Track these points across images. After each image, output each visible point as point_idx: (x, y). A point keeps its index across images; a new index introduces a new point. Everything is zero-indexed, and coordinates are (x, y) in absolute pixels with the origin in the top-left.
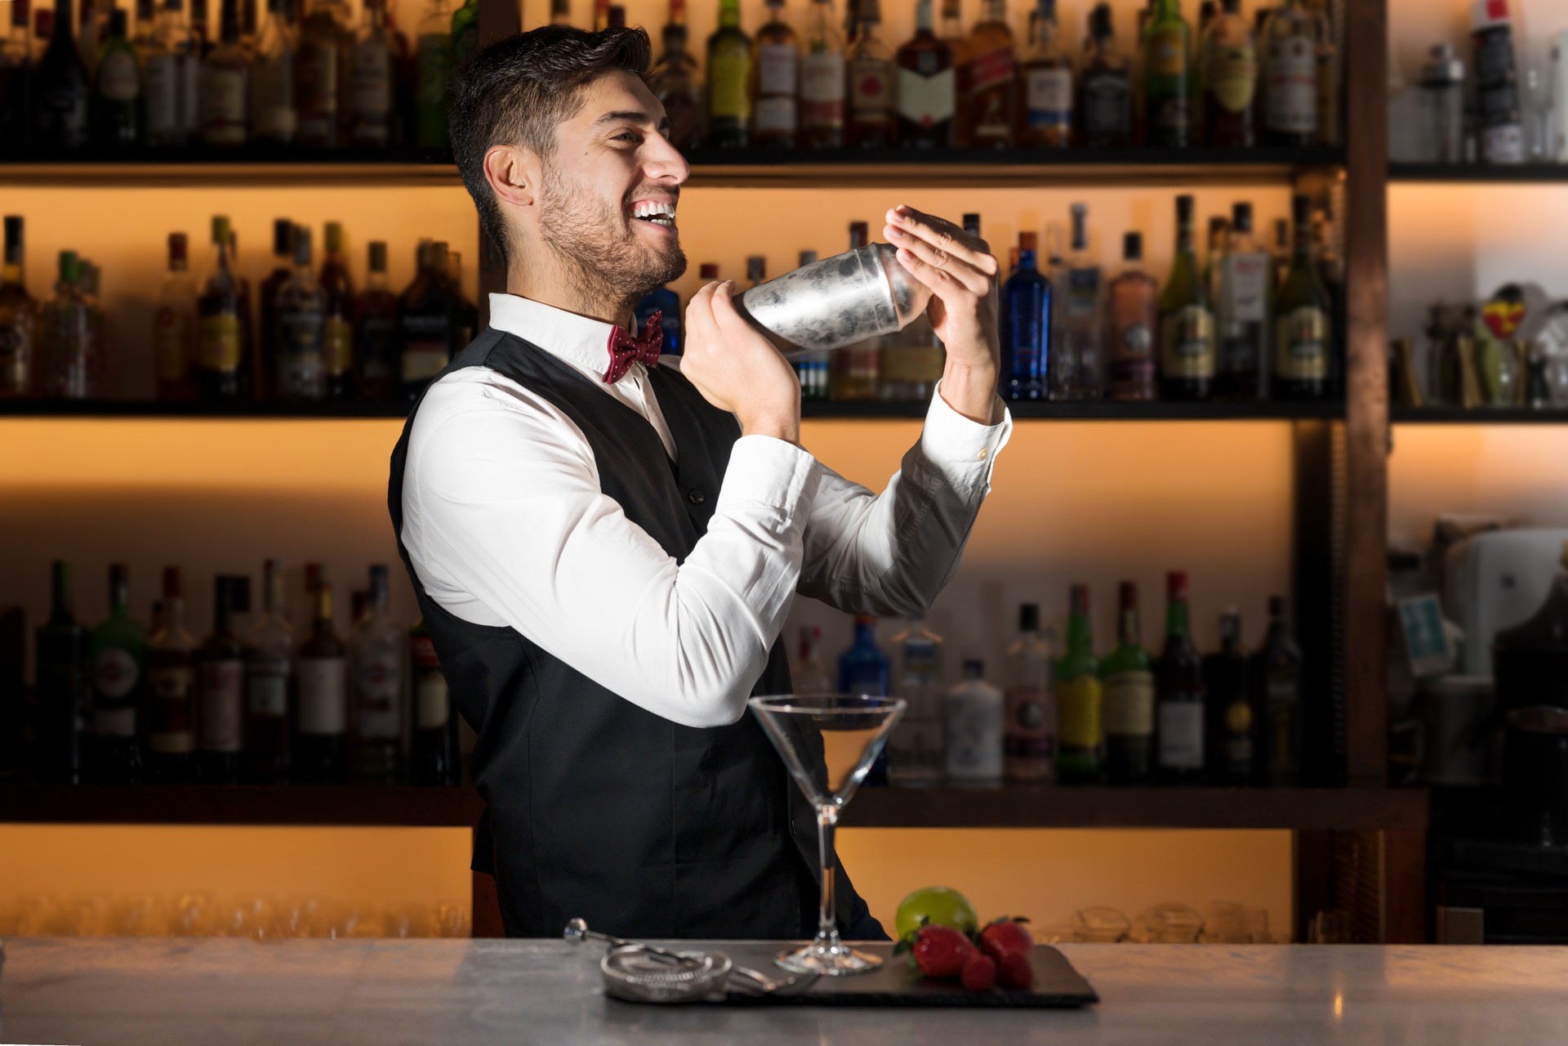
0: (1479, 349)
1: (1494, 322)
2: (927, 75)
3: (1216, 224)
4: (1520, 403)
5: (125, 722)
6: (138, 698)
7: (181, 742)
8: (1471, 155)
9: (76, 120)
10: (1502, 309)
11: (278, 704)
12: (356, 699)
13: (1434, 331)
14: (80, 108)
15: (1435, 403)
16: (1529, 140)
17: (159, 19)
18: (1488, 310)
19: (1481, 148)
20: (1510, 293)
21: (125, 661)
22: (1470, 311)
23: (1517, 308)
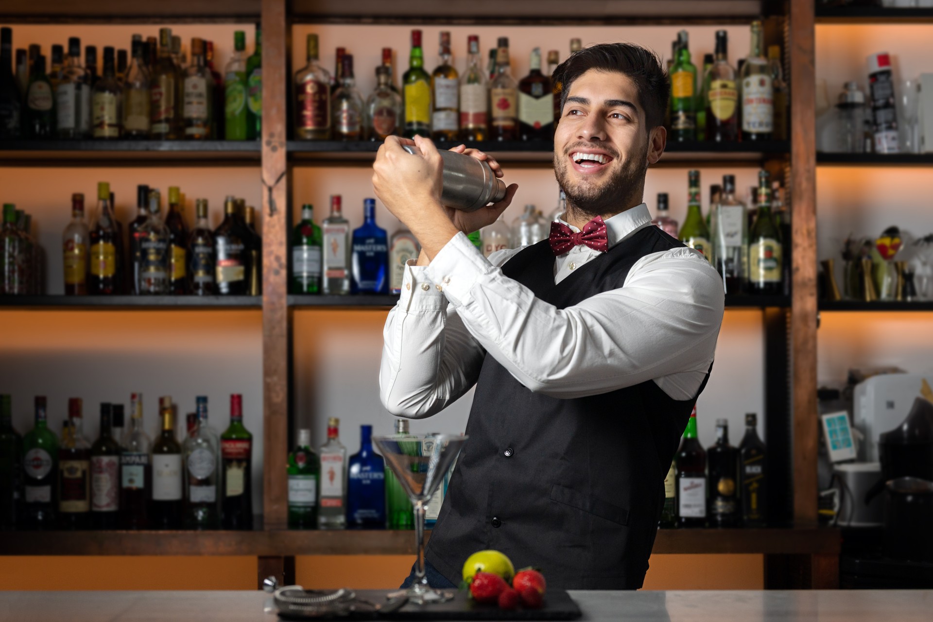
0: (874, 268)
1: (883, 249)
2: (537, 97)
3: (714, 189)
4: (899, 298)
5: (43, 494)
6: (53, 478)
7: (78, 506)
8: (868, 150)
9: (13, 123)
10: (887, 241)
11: (139, 483)
12: (186, 479)
13: (847, 255)
14: (16, 114)
15: (848, 298)
16: (902, 139)
17: (66, 63)
18: (879, 242)
19: (873, 145)
20: (892, 232)
21: (44, 455)
22: (869, 243)
23: (896, 241)
